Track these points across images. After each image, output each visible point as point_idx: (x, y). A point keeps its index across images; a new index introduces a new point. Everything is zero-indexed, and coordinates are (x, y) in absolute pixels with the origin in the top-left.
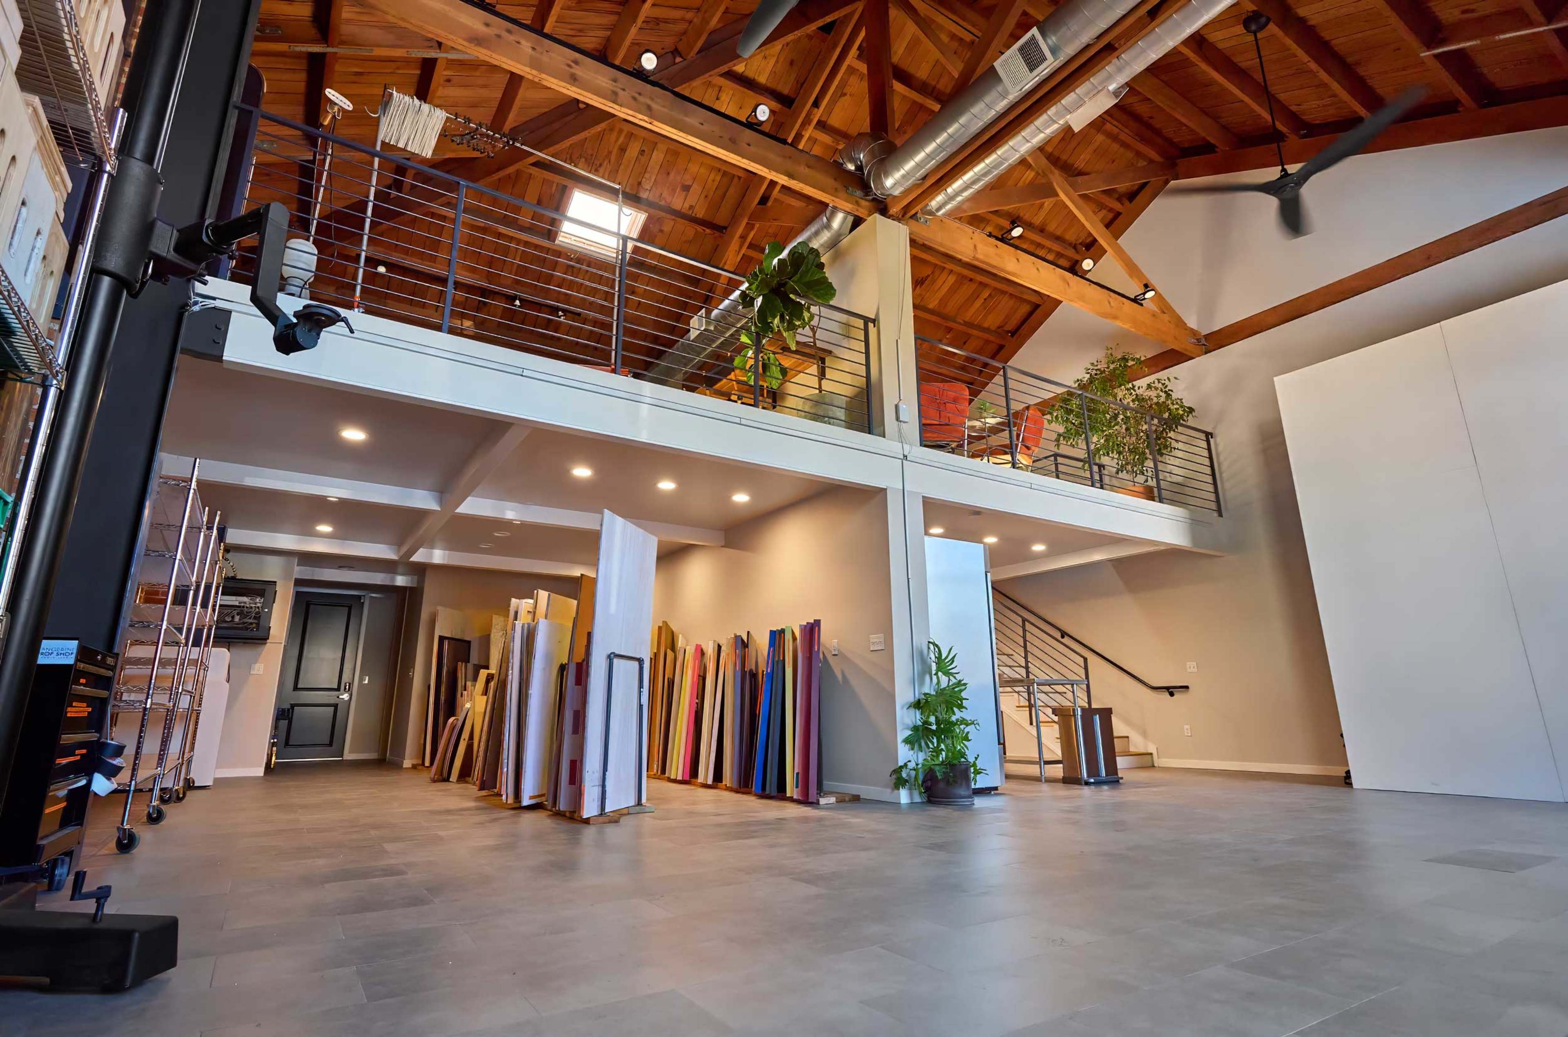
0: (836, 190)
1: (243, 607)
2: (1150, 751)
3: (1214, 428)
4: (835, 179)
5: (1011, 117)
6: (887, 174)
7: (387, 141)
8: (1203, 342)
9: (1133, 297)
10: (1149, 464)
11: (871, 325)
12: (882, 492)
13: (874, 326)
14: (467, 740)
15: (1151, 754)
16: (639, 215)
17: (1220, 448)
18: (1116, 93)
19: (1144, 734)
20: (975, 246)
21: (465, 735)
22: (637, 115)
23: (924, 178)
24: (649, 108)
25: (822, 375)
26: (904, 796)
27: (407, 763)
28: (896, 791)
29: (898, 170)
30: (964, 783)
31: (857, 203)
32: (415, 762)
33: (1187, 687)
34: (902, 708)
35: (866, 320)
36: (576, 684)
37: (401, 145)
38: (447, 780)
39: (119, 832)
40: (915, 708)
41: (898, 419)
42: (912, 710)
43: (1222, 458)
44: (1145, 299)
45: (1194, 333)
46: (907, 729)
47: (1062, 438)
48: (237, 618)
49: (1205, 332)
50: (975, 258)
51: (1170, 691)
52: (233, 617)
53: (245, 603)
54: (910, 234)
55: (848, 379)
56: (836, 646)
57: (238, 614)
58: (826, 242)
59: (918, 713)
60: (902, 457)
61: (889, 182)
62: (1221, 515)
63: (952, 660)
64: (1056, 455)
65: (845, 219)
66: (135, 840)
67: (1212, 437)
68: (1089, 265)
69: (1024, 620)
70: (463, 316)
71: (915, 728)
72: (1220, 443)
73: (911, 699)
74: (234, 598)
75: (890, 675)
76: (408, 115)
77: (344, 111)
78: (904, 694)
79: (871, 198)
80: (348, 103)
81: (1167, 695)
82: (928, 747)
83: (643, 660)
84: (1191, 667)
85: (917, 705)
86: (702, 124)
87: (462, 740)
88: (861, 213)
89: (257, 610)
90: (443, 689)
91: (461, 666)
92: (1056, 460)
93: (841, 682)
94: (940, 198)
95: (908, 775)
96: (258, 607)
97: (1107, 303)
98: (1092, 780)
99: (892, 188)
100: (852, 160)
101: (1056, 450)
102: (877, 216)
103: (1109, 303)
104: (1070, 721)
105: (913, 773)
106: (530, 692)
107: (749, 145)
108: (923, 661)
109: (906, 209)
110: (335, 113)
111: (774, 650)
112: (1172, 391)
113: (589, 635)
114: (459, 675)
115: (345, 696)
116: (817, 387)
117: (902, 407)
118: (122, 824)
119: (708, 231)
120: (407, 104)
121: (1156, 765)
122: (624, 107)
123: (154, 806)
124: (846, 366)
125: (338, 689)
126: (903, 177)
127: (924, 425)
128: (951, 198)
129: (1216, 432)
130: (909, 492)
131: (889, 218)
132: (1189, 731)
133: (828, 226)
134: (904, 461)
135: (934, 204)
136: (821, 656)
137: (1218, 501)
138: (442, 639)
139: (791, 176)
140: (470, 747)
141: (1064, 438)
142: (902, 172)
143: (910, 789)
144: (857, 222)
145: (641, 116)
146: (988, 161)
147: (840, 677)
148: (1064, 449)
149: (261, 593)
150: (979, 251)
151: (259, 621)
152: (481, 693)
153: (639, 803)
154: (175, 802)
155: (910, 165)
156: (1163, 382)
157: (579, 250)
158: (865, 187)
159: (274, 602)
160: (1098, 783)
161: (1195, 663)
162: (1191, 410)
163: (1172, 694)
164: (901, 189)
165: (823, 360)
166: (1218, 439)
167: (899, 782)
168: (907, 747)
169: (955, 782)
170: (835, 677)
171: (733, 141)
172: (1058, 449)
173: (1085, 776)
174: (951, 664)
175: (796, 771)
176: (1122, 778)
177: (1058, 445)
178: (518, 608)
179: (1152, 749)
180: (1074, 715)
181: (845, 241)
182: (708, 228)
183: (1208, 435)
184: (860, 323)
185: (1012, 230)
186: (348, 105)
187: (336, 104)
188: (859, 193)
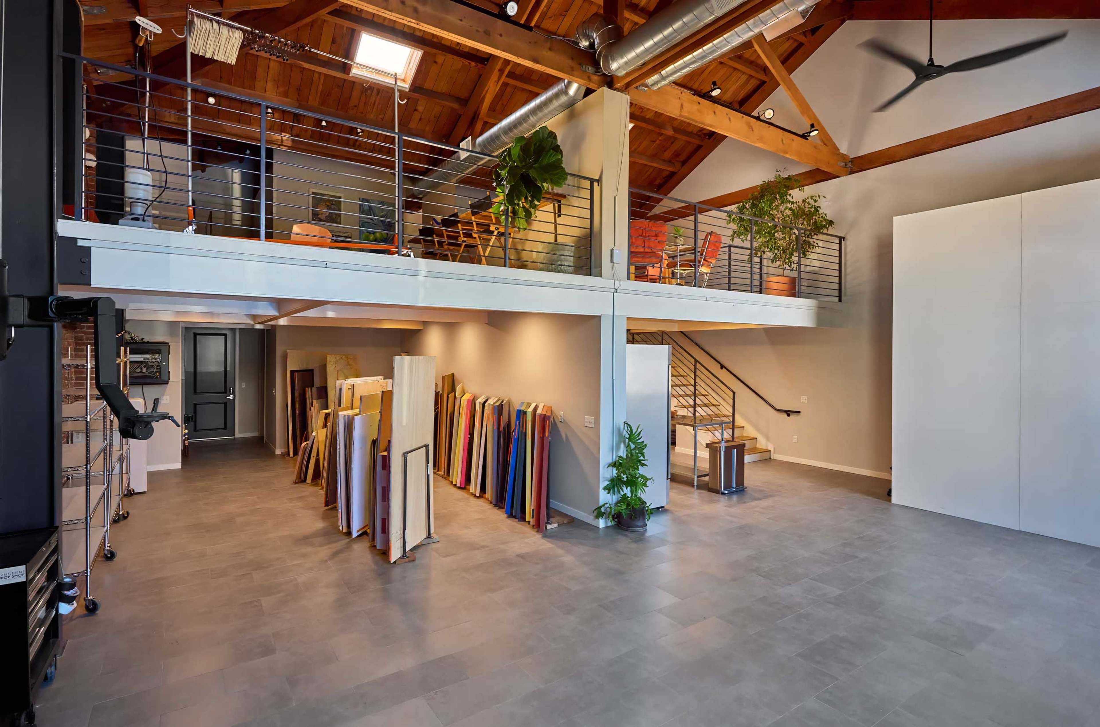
0: (573, 69)
1: (148, 362)
2: (769, 449)
3: (846, 234)
4: (572, 59)
5: (716, 26)
6: (613, 60)
7: (196, 53)
8: (850, 165)
9: (801, 133)
10: (795, 259)
11: (596, 184)
12: (597, 319)
13: (598, 185)
14: (315, 456)
15: (770, 451)
16: (416, 52)
17: (848, 249)
18: (803, 13)
19: (768, 438)
20: (682, 106)
21: (314, 453)
22: (405, 18)
23: (644, 65)
24: (416, 10)
25: (559, 213)
26: (602, 523)
27: (278, 452)
28: (597, 520)
29: (622, 57)
30: (641, 517)
31: (589, 79)
32: (283, 450)
33: (799, 412)
34: (604, 467)
35: (592, 181)
36: (383, 469)
37: (209, 55)
38: (304, 481)
39: (86, 601)
40: (612, 466)
41: (612, 261)
42: (611, 468)
43: (848, 257)
44: (809, 136)
45: (844, 157)
46: (606, 480)
47: (736, 235)
48: (144, 370)
49: (852, 156)
50: (681, 116)
51: (788, 413)
52: (141, 369)
53: (149, 359)
54: (630, 100)
55: (576, 222)
56: (562, 415)
57: (145, 367)
58: (564, 103)
59: (614, 469)
60: (613, 290)
61: (614, 66)
62: (840, 301)
63: (639, 434)
64: (730, 247)
65: (578, 89)
66: (97, 605)
67: (844, 240)
68: (770, 114)
69: (696, 361)
70: (282, 129)
71: (612, 480)
72: (849, 246)
73: (610, 460)
74: (139, 356)
75: (597, 445)
76: (211, 36)
77: (155, 34)
78: (606, 457)
79: (600, 74)
80: (158, 27)
81: (785, 415)
82: (619, 492)
83: (428, 445)
84: (804, 399)
85: (614, 465)
86: (461, 20)
87: (312, 457)
88: (592, 86)
89: (158, 364)
90: (297, 406)
91: (308, 391)
92: (730, 250)
93: (565, 440)
94: (655, 77)
95: (606, 510)
96: (158, 362)
97: (780, 140)
98: (727, 492)
99: (617, 70)
100: (588, 37)
101: (731, 243)
102: (605, 89)
103: (782, 141)
104: (717, 453)
105: (609, 510)
106: (352, 466)
107: (501, 35)
108: (620, 434)
109: (628, 85)
110: (147, 36)
111: (519, 423)
112: (820, 207)
113: (389, 442)
114: (307, 397)
115: (231, 397)
116: (553, 222)
117: (616, 252)
118: (87, 596)
119: (473, 64)
120: (208, 30)
121: (772, 458)
122: (394, 12)
123: (107, 550)
124: (576, 212)
125: (225, 392)
126: (626, 63)
127: (632, 252)
128: (663, 78)
129: (848, 237)
130: (616, 316)
131: (614, 90)
132: (796, 439)
133: (565, 92)
134: (615, 294)
135: (650, 81)
136: (552, 420)
137: (840, 290)
138: (292, 372)
139: (536, 61)
140: (317, 461)
141: (737, 235)
142: (625, 59)
143: (605, 518)
144: (589, 92)
145: (409, 19)
146: (695, 54)
147: (564, 436)
148: (737, 242)
149: (159, 352)
150: (685, 109)
151: (161, 370)
152: (322, 427)
153: (429, 536)
154: (123, 520)
155: (632, 55)
156: (815, 198)
157: (371, 80)
158: (596, 64)
159: (169, 354)
160: (731, 493)
161: (807, 397)
162: (831, 223)
163: (788, 415)
164: (624, 72)
165: (560, 201)
166: (848, 243)
167: (599, 514)
168: (606, 492)
169: (636, 518)
170: (560, 436)
171: (487, 33)
172: (732, 242)
173: (723, 489)
174: (638, 436)
175: (532, 508)
176: (746, 488)
177: (733, 240)
178: (341, 385)
179: (771, 447)
180: (720, 451)
181: (580, 104)
182: (473, 61)
183: (841, 239)
184: (587, 184)
185: (712, 90)
186: (157, 29)
187: (147, 29)
188: (591, 69)
